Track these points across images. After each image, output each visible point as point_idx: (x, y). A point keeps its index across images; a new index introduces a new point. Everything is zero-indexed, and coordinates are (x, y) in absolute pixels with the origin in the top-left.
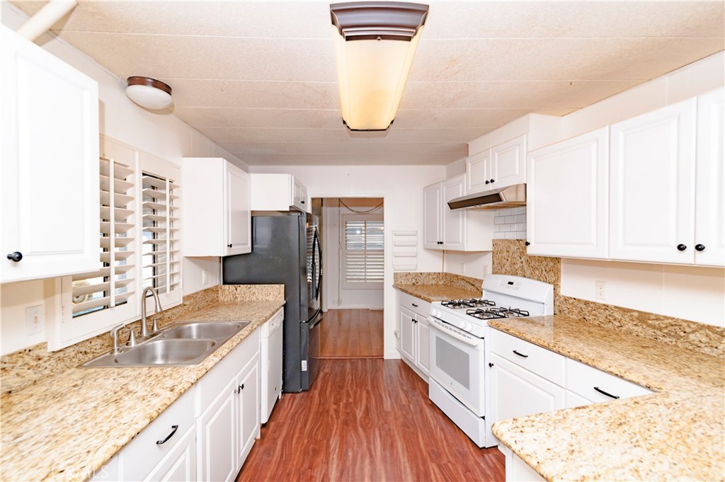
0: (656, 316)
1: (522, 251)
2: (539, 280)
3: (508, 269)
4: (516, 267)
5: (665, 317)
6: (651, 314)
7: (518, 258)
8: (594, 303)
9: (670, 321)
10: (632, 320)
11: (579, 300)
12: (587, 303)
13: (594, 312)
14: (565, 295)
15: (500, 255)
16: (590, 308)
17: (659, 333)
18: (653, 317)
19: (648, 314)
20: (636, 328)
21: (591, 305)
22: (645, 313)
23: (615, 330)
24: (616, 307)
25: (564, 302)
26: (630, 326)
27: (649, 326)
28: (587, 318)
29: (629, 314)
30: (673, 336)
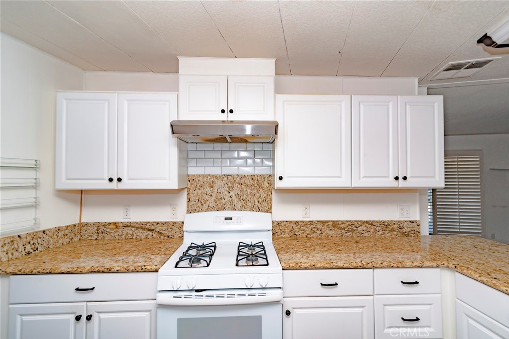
0: (342, 221)
1: (230, 185)
2: (251, 210)
3: (211, 205)
4: (223, 201)
5: (346, 221)
6: (339, 221)
7: (226, 193)
8: (302, 221)
9: (349, 223)
10: (329, 227)
11: (291, 222)
12: (296, 223)
13: (302, 228)
14: (276, 220)
15: (200, 191)
16: (299, 226)
17: (344, 231)
18: (340, 223)
19: (338, 221)
20: (331, 232)
21: (300, 224)
22: (336, 221)
23: (318, 237)
24: (318, 221)
25: (277, 226)
26: (328, 232)
27: (338, 229)
28: (297, 234)
29: (326, 224)
30: (351, 231)
